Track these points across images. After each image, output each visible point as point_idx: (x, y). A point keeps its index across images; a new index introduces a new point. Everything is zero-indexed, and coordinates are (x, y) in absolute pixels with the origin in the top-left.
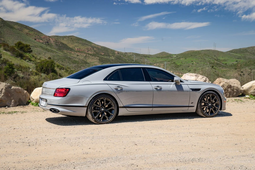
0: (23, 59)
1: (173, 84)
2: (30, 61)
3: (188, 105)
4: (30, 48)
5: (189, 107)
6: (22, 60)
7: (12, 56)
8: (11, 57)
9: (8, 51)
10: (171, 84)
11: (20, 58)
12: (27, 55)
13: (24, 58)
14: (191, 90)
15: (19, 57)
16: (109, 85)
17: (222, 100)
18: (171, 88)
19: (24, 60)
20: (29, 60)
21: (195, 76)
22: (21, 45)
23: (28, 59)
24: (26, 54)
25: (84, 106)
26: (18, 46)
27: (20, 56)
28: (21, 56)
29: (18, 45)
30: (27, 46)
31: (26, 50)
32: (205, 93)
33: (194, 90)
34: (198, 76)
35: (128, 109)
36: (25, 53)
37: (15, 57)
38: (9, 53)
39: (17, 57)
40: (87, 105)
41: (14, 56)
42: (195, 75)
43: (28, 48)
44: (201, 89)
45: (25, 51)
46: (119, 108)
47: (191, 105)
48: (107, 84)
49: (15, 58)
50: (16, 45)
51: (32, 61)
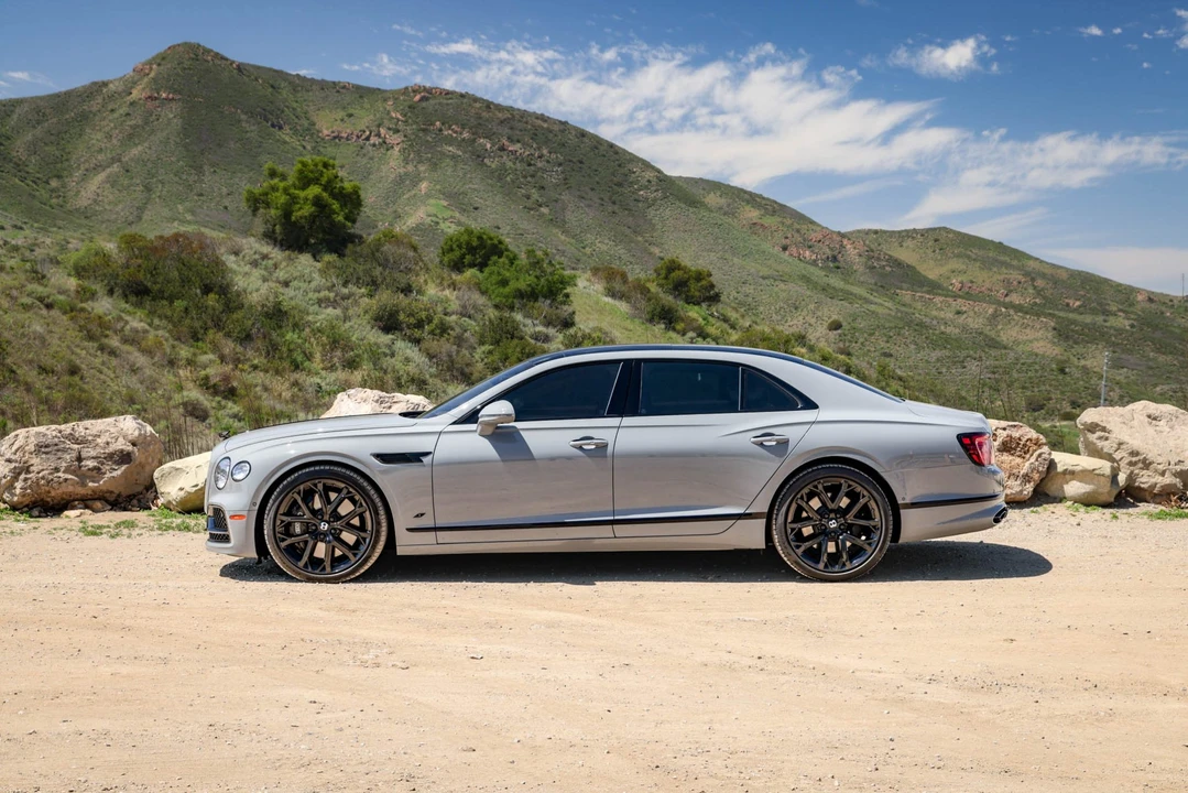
0: (674, 329)
2: (699, 339)
4: (712, 286)
6: (672, 334)
7: (633, 317)
8: (628, 324)
9: (621, 298)
11: (663, 326)
12: (694, 313)
13: (680, 326)
15: (658, 323)
19: (678, 333)
20: (699, 335)
21: (377, 401)
22: (676, 275)
23: (694, 330)
24: (690, 307)
26: (666, 278)
27: (664, 318)
28: (667, 318)
29: (663, 272)
30: (699, 276)
31: (697, 294)
34: (389, 404)
36: (689, 303)
37: (643, 323)
38: (623, 306)
39: (651, 320)
41: (641, 318)
42: (376, 398)
43: (704, 282)
45: (693, 297)
49: (644, 327)
50: (659, 275)
51: (708, 339)
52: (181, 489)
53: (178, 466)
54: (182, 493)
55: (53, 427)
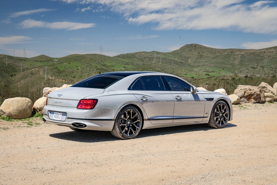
1: (191, 93)
3: (203, 116)
5: (204, 117)
10: (189, 93)
14: (206, 100)
16: (135, 95)
17: (231, 109)
18: (189, 98)
25: (112, 119)
32: (217, 103)
33: (208, 99)
35: (152, 121)
40: (115, 118)
44: (214, 99)
46: (144, 121)
47: (205, 115)
48: (133, 94)
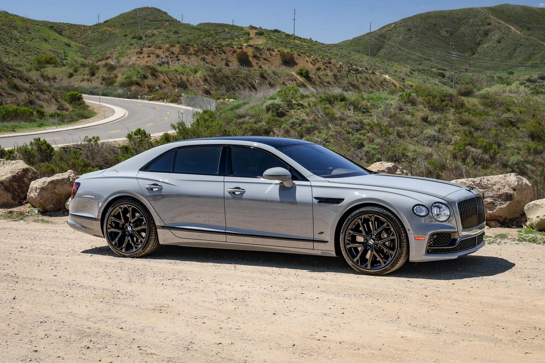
1: (276, 184)
3: (310, 236)
5: (313, 241)
10: (271, 184)
14: (317, 201)
17: (408, 232)
18: (266, 193)
33: (323, 200)
40: (100, 217)
44: (344, 200)
47: (317, 237)
48: (137, 178)
52: (538, 217)
53: (538, 203)
54: (538, 219)
55: (470, 179)
